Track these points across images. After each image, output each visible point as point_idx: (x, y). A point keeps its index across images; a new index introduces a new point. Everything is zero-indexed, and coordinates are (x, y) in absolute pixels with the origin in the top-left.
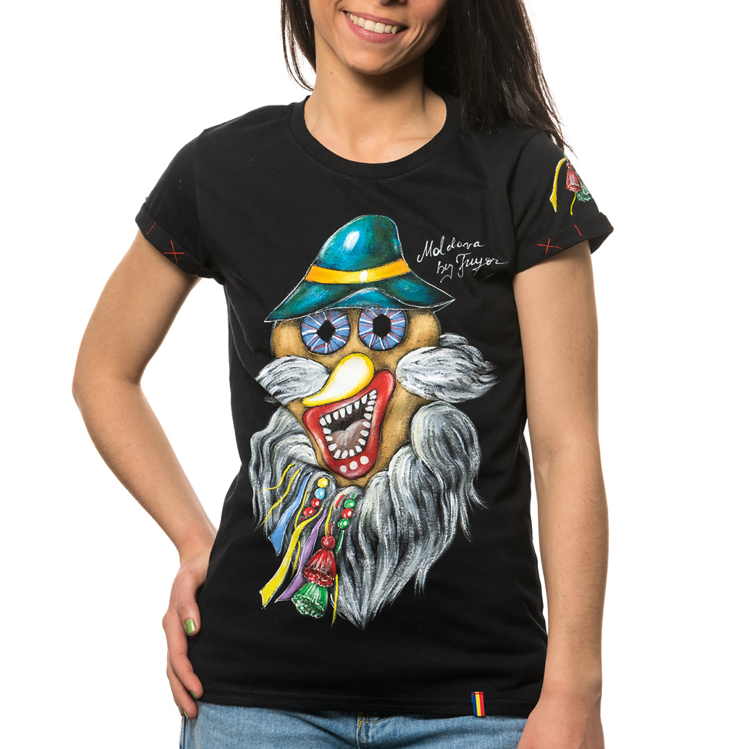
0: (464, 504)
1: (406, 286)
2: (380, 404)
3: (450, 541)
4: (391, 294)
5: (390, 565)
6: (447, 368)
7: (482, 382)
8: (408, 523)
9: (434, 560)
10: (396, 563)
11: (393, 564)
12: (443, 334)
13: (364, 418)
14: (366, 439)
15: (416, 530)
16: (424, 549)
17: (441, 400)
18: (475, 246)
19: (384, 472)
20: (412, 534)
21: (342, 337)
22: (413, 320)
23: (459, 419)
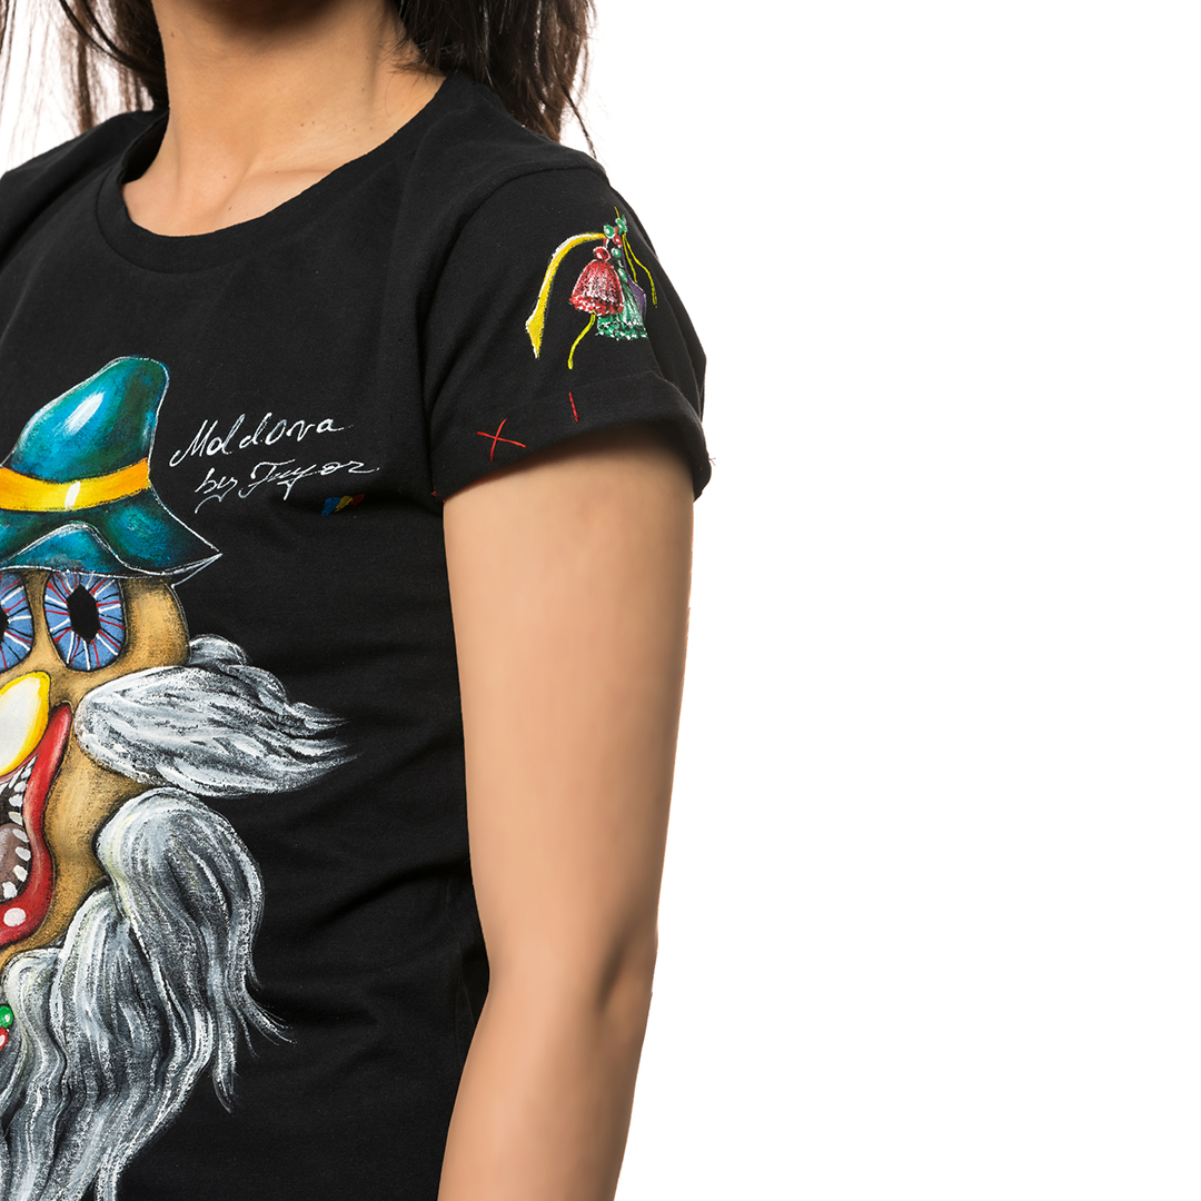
0: (229, 1035)
1: (134, 522)
2: (35, 792)
3: (176, 1105)
4: (106, 539)
5: (40, 1159)
6: (187, 714)
7: (298, 756)
8: (81, 1058)
9: (131, 1149)
10: (51, 1154)
11: (46, 1155)
12: (193, 637)
13: (11, 821)
14: (28, 866)
15: (100, 1078)
16: (110, 1121)
17: (173, 786)
18: (319, 430)
19: (51, 950)
20: (92, 1089)
21: (22, 636)
22: (134, 604)
23: (208, 831)
